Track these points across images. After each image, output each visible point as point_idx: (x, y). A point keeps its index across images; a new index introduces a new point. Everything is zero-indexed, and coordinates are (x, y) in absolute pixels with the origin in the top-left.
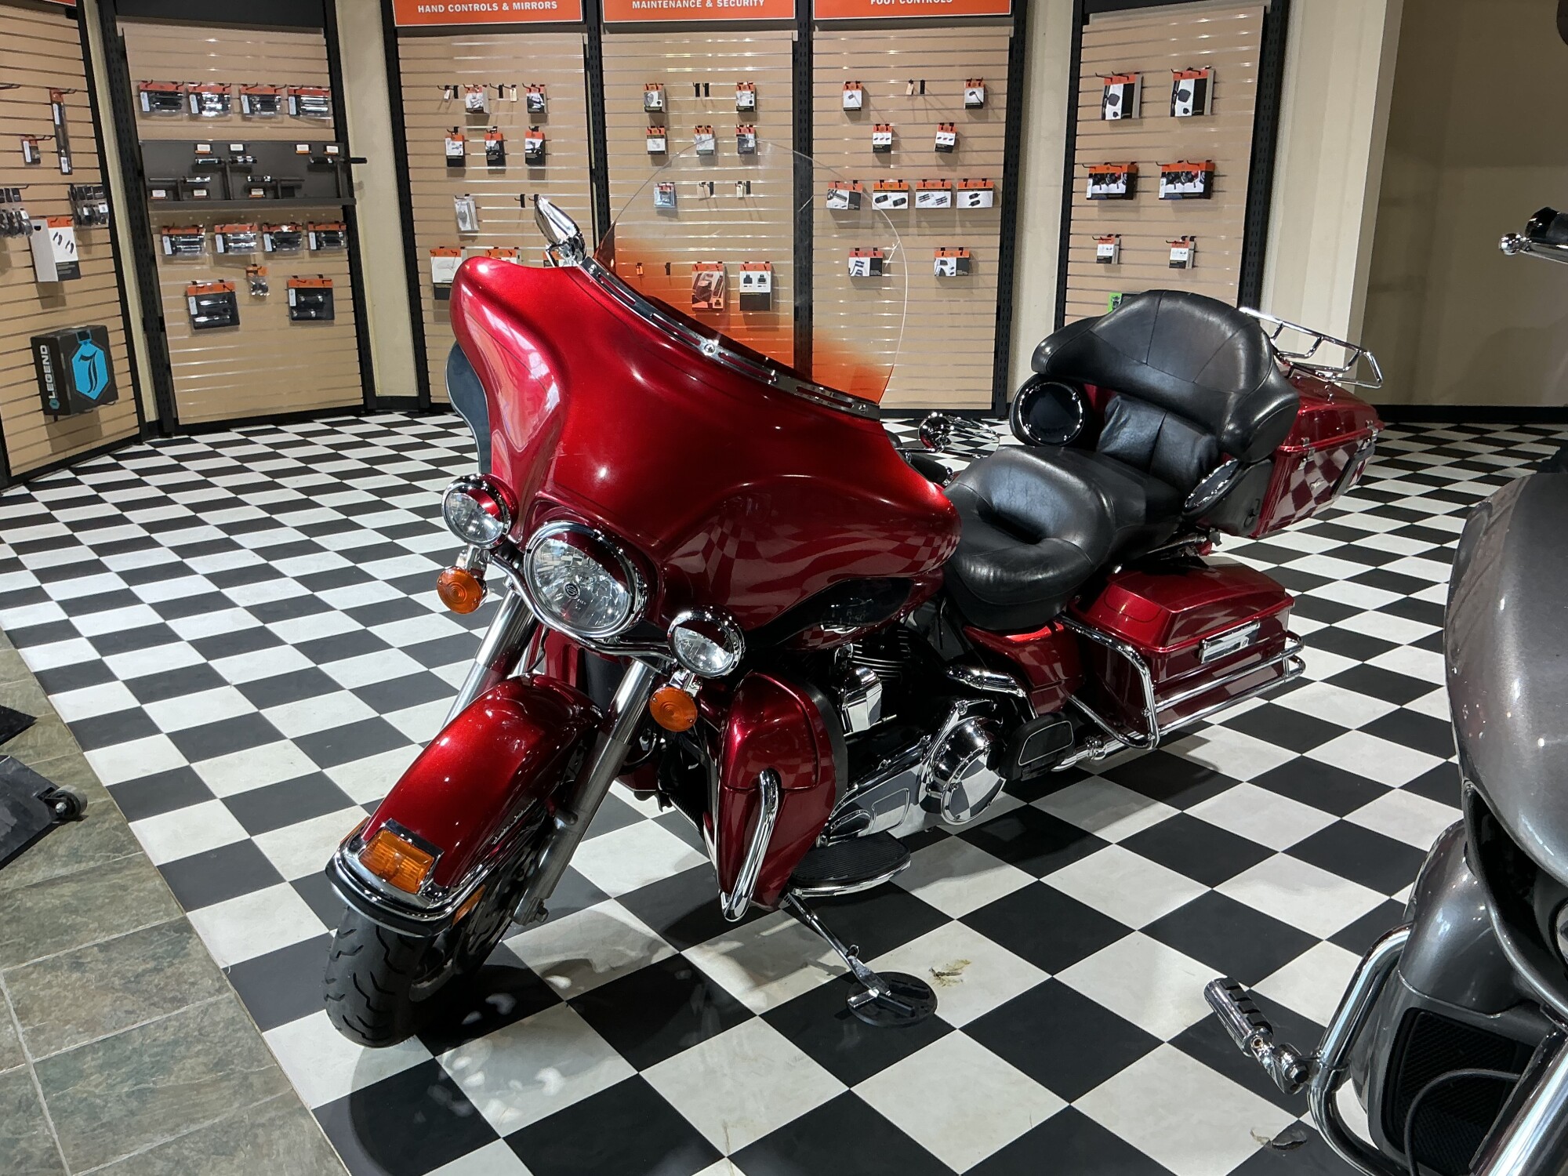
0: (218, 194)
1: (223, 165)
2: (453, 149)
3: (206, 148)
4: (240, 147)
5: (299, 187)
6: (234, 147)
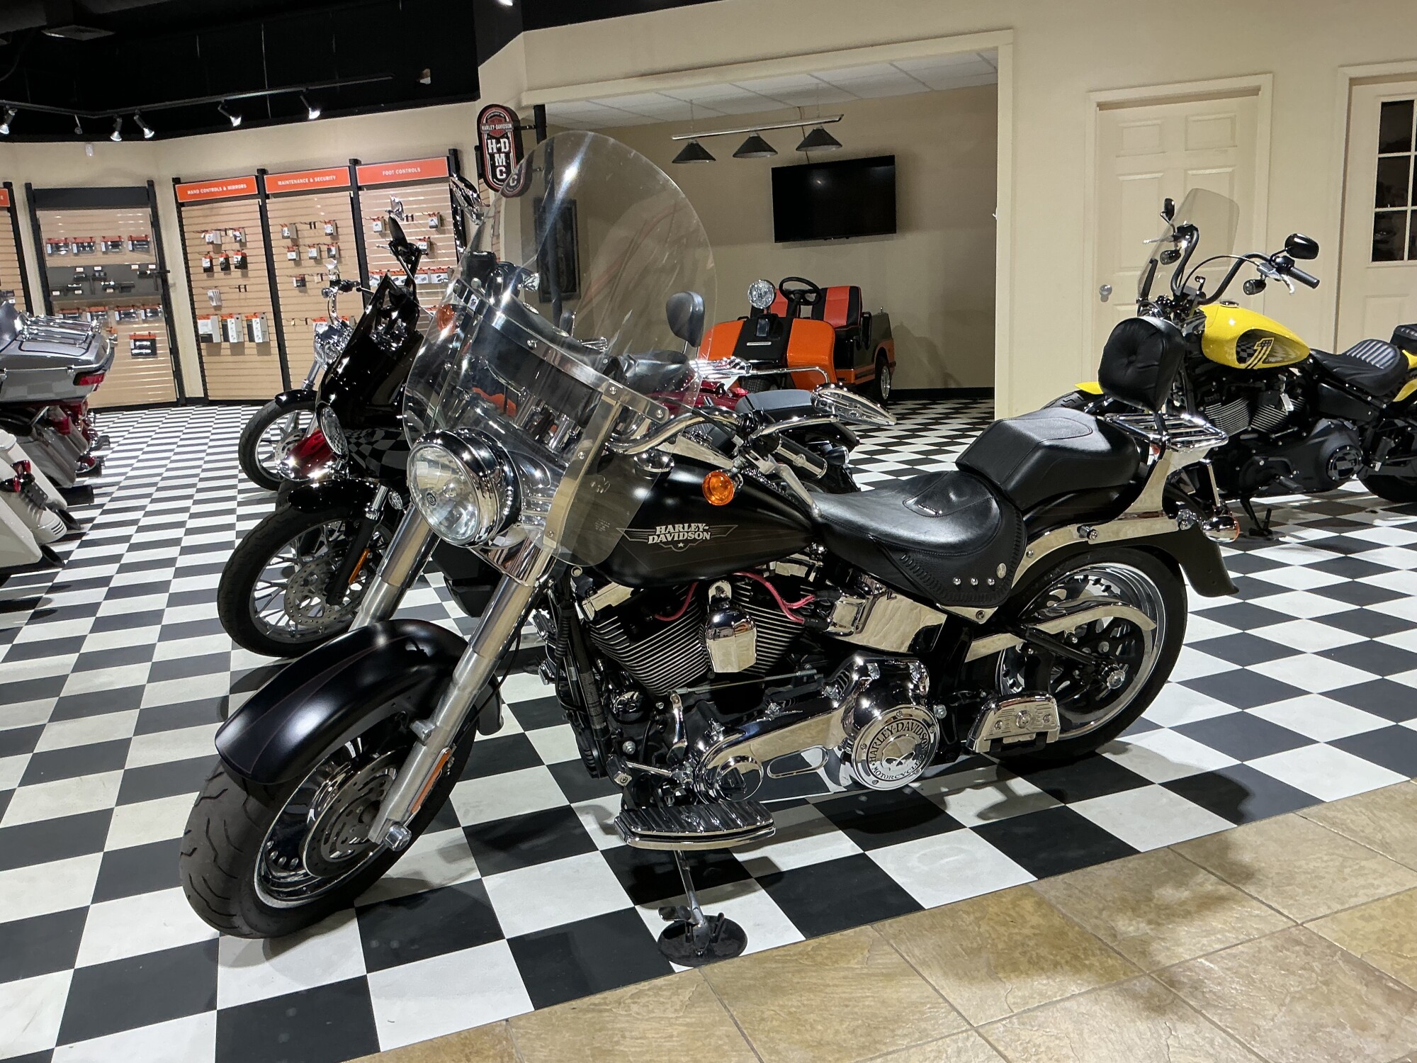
0: (88, 292)
1: (90, 277)
2: (206, 264)
3: (81, 270)
4: (100, 268)
5: (134, 287)
6: (96, 268)
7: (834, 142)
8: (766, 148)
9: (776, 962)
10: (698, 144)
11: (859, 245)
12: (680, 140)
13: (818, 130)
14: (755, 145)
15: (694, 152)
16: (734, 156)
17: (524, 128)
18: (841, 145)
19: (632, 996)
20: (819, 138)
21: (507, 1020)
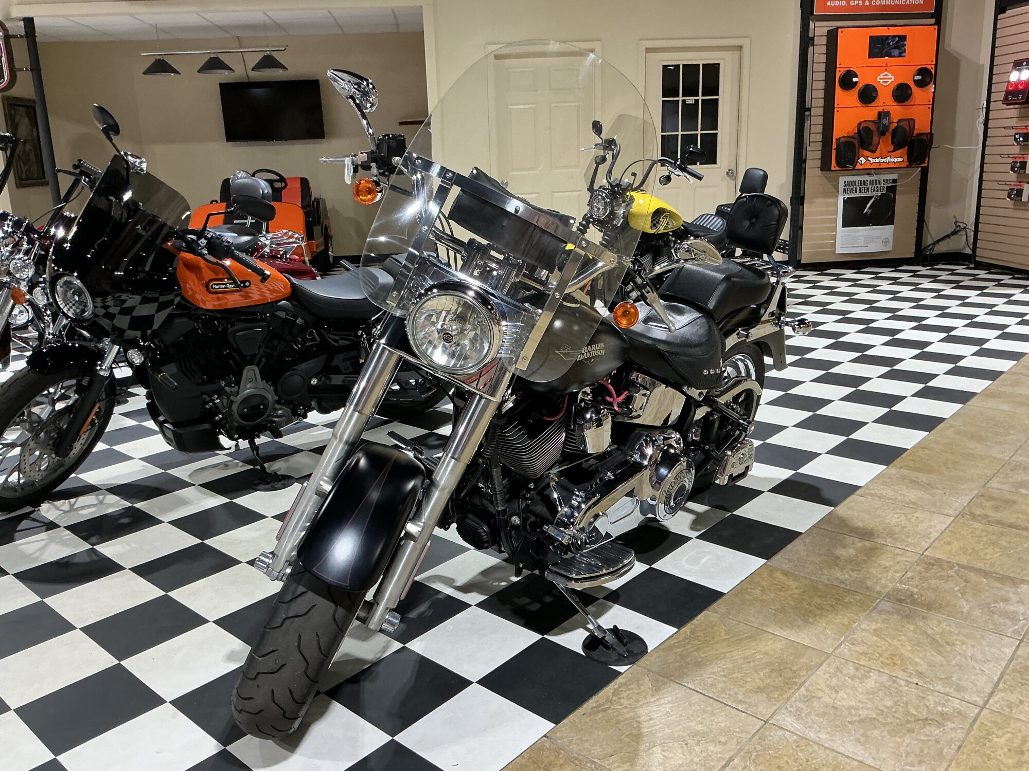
7: (281, 66)
8: (224, 67)
9: (678, 647)
10: (163, 60)
11: (296, 146)
12: (149, 56)
13: (268, 56)
14: (214, 64)
15: (160, 67)
16: (198, 72)
17: (15, 36)
18: (287, 69)
19: (614, 694)
20: (268, 62)
21: (545, 736)
